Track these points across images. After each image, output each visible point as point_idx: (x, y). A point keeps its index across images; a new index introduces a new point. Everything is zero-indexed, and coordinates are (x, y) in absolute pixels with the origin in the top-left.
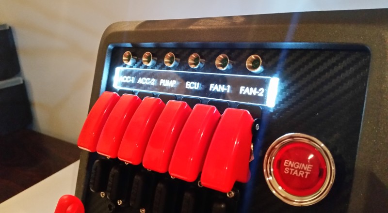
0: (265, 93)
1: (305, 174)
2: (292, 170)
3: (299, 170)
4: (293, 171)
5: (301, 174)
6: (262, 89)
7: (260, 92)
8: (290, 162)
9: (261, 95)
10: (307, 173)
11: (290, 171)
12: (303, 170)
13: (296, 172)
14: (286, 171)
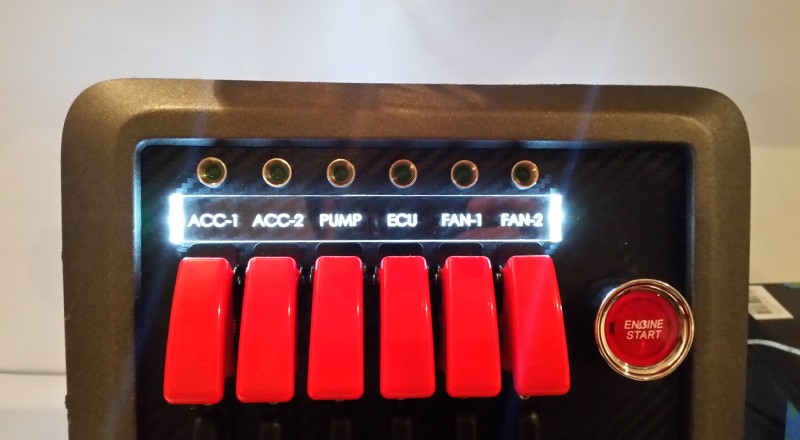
0: (544, 221)
1: (656, 334)
2: (638, 332)
3: (647, 330)
4: (640, 334)
5: (651, 334)
6: (538, 216)
7: (537, 220)
8: (634, 322)
9: (538, 224)
10: (658, 332)
11: (635, 335)
12: (653, 329)
13: (644, 335)
14: (630, 336)
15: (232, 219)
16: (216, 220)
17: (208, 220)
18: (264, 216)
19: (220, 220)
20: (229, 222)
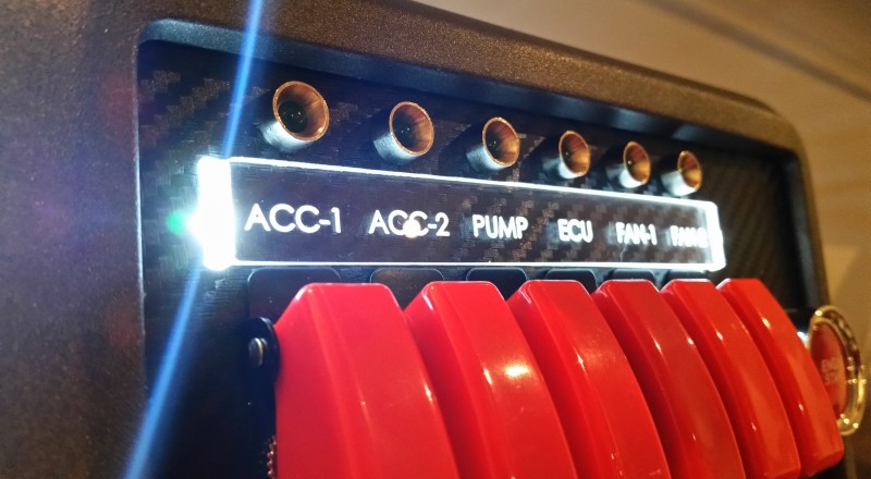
15: (330, 217)
16: (300, 219)
17: (284, 218)
18: (385, 215)
19: (308, 219)
20: (325, 222)
